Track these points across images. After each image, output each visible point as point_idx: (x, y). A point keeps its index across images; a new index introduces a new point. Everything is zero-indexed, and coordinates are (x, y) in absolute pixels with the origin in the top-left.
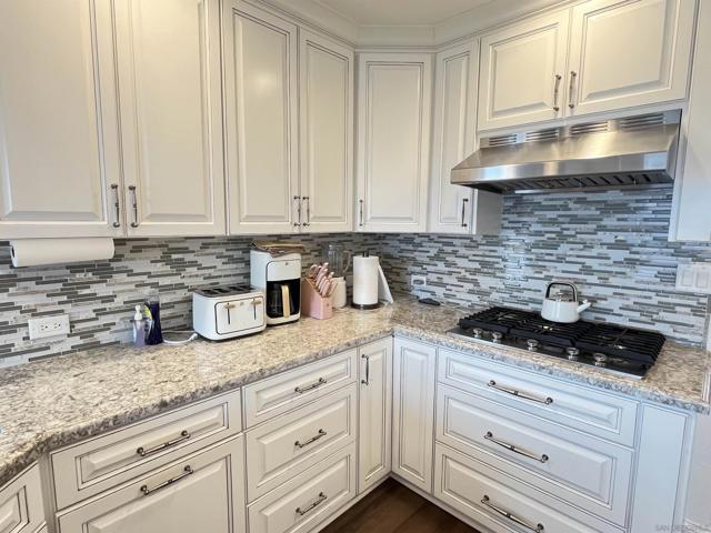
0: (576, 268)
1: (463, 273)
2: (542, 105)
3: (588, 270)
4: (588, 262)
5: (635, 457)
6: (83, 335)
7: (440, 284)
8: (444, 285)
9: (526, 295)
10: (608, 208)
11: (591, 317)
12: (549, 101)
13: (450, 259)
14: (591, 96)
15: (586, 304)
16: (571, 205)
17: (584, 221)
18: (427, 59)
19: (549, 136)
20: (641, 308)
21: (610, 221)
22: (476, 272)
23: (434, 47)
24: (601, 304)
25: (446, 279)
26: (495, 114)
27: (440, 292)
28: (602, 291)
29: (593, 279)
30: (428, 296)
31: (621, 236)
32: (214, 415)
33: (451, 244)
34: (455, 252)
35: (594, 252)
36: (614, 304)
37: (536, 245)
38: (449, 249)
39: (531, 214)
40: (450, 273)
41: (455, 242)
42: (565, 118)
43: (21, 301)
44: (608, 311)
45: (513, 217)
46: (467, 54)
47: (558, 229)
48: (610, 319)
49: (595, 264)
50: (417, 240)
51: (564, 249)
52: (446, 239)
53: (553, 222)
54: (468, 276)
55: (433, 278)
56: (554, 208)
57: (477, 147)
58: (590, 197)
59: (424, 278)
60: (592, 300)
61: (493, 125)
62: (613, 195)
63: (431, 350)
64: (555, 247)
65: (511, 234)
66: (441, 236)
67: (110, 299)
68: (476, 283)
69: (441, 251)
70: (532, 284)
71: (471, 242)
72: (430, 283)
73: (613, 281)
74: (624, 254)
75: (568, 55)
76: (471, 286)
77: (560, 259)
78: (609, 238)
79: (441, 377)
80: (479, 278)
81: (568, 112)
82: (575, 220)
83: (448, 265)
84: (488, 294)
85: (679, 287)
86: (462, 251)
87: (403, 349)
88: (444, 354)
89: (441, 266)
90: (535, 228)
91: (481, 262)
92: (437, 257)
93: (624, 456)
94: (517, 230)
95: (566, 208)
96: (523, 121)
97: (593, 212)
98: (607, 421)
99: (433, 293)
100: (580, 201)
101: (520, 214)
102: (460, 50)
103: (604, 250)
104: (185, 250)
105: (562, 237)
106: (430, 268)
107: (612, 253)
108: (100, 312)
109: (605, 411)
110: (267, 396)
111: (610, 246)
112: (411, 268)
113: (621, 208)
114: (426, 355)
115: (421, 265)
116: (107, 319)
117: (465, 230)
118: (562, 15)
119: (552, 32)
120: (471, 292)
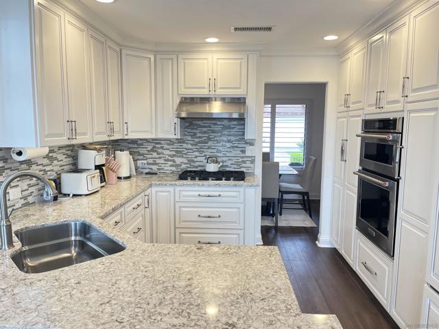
0: (215, 151)
1: (167, 157)
2: (204, 88)
3: (219, 151)
4: (219, 148)
5: (245, 205)
6: (25, 198)
7: (155, 164)
8: (157, 164)
9: (197, 164)
10: (224, 127)
11: (221, 170)
12: (207, 86)
13: (160, 151)
14: (221, 88)
15: (221, 164)
17: (217, 132)
18: (152, 57)
20: (237, 163)
21: (225, 132)
22: (174, 156)
23: (156, 51)
24: (225, 164)
25: (158, 161)
26: (186, 88)
27: (155, 168)
28: (225, 159)
29: (221, 155)
31: (229, 138)
32: (119, 217)
33: (160, 143)
34: (162, 148)
35: (221, 144)
36: (229, 163)
37: (199, 142)
38: (159, 146)
39: (196, 129)
40: (160, 158)
41: (162, 142)
42: (212, 94)
44: (227, 166)
45: (189, 130)
46: (172, 59)
47: (207, 135)
48: (228, 169)
49: (221, 149)
50: (140, 142)
51: (210, 143)
52: (156, 141)
53: (205, 132)
54: (170, 158)
55: (151, 161)
56: (206, 127)
57: (178, 101)
58: (218, 123)
59: (145, 162)
61: (185, 92)
63: (171, 189)
64: (207, 143)
65: (189, 138)
66: (153, 140)
68: (174, 161)
69: (154, 147)
70: (199, 159)
71: (170, 142)
72: (148, 164)
73: (228, 154)
74: (231, 144)
75: (213, 71)
76: (171, 163)
77: (209, 148)
78: (225, 138)
79: (177, 199)
80: (176, 159)
81: (214, 93)
82: (213, 132)
83: (158, 154)
84: (180, 165)
85: (247, 155)
86: (166, 146)
87: (157, 192)
88: (178, 189)
89: (155, 155)
90: (199, 135)
91: (176, 151)
92: (152, 150)
93: (242, 206)
94: (192, 136)
95: (210, 127)
97: (220, 129)
98: (236, 197)
99: (151, 169)
100: (215, 124)
101: (192, 129)
102: (171, 56)
103: (224, 143)
105: (209, 139)
106: (148, 156)
107: (226, 144)
108: (29, 186)
109: (235, 194)
110: (129, 210)
111: (226, 142)
113: (229, 127)
114: (169, 192)
115: (143, 155)
116: (31, 189)
117: (176, 137)
118: (209, 56)
119: (206, 61)
120: (171, 166)
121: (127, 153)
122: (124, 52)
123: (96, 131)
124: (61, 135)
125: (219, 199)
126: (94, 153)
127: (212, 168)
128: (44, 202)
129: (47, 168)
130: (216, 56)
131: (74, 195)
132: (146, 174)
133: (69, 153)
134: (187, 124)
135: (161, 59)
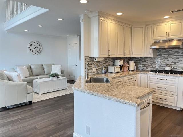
0: (171, 62)
1: (150, 64)
2: (164, 36)
3: (173, 62)
4: (173, 61)
5: (178, 85)
6: (97, 71)
7: (145, 66)
8: (146, 67)
9: (162, 67)
10: (176, 52)
11: (173, 70)
12: (165, 36)
13: (147, 62)
14: (172, 36)
15: (172, 67)
16: (169, 51)
17: (172, 54)
18: (144, 27)
19: (165, 41)
20: (181, 68)
21: (176, 54)
22: (152, 64)
23: (145, 25)
24: (175, 68)
25: (146, 66)
26: (157, 37)
27: (145, 68)
29: (173, 64)
30: (142, 69)
31: (178, 56)
32: (121, 80)
33: (147, 59)
34: (148, 60)
35: (173, 59)
36: (177, 68)
37: (163, 58)
38: (147, 60)
39: (162, 53)
40: (147, 64)
41: (148, 58)
42: (168, 38)
43: (93, 66)
44: (176, 69)
45: (159, 54)
46: (151, 27)
47: (167, 56)
48: (176, 70)
49: (174, 61)
50: (140, 58)
51: (168, 59)
53: (166, 54)
54: (151, 65)
55: (143, 65)
56: (167, 52)
57: (153, 42)
58: (173, 50)
59: (141, 66)
60: (174, 67)
61: (156, 39)
62: (176, 50)
64: (167, 59)
65: (159, 57)
66: (145, 57)
67: (100, 66)
68: (152, 66)
69: (145, 60)
70: (163, 65)
71: (151, 58)
72: (142, 66)
73: (177, 64)
74: (178, 59)
75: (168, 29)
76: (151, 66)
77: (168, 61)
78: (176, 57)
80: (153, 65)
82: (170, 54)
83: (146, 63)
84: (155, 68)
86: (149, 60)
87: (141, 76)
88: (149, 75)
89: (145, 63)
90: (164, 55)
91: (153, 62)
92: (144, 61)
93: (177, 85)
94: (160, 56)
95: (169, 52)
96: (161, 38)
97: (173, 52)
98: (174, 81)
99: (143, 68)
100: (171, 51)
101: (161, 53)
102: (151, 26)
103: (175, 59)
104: (107, 60)
105: (168, 57)
106: (142, 64)
107: (176, 59)
108: (99, 68)
109: (174, 80)
110: (126, 79)
111: (176, 58)
112: (138, 64)
113: (178, 52)
114: (145, 76)
115: (140, 63)
116: (99, 69)
117: (151, 56)
118: (167, 23)
119: (165, 25)
120: (151, 68)
121: (133, 62)
122: (133, 27)
123: (119, 54)
124: (106, 54)
125: (166, 81)
126: (119, 61)
127: (168, 69)
128: (102, 74)
129: (105, 64)
130: (170, 23)
131: (111, 73)
132: (141, 70)
133: (112, 60)
134: (159, 51)
135: (147, 27)
